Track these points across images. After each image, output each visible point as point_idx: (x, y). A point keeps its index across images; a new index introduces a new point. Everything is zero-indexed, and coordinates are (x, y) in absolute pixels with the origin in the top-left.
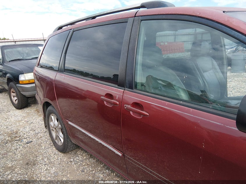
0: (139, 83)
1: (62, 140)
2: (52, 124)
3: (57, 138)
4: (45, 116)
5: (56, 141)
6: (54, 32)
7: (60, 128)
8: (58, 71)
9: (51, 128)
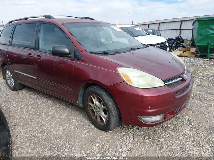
0: (41, 49)
1: (13, 84)
2: (7, 76)
3: (11, 83)
4: (3, 72)
5: (10, 85)
6: (7, 24)
7: (11, 77)
8: (9, 45)
9: (7, 79)
